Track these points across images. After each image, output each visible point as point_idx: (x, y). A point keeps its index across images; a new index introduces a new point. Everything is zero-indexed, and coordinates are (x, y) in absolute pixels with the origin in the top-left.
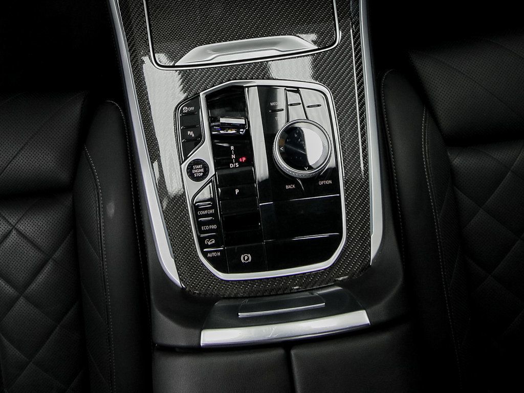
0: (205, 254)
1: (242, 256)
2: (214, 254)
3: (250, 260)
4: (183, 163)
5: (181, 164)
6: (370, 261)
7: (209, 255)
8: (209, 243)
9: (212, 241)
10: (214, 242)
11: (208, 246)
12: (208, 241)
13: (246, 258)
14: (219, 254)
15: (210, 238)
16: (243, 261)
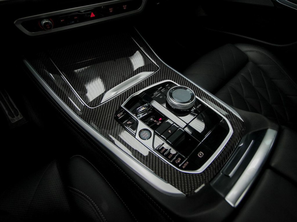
0: (181, 168)
1: (198, 155)
2: (185, 165)
3: (203, 154)
4: (135, 136)
5: (135, 137)
6: (242, 121)
7: (184, 167)
8: (179, 162)
9: (179, 160)
10: (180, 159)
11: (179, 163)
12: (177, 161)
13: (200, 154)
14: (187, 163)
15: (177, 159)
16: (201, 157)
